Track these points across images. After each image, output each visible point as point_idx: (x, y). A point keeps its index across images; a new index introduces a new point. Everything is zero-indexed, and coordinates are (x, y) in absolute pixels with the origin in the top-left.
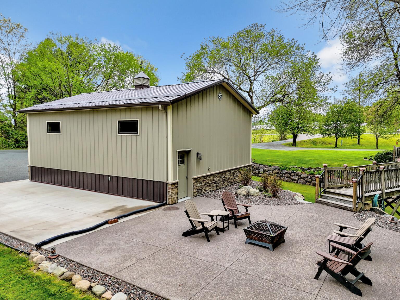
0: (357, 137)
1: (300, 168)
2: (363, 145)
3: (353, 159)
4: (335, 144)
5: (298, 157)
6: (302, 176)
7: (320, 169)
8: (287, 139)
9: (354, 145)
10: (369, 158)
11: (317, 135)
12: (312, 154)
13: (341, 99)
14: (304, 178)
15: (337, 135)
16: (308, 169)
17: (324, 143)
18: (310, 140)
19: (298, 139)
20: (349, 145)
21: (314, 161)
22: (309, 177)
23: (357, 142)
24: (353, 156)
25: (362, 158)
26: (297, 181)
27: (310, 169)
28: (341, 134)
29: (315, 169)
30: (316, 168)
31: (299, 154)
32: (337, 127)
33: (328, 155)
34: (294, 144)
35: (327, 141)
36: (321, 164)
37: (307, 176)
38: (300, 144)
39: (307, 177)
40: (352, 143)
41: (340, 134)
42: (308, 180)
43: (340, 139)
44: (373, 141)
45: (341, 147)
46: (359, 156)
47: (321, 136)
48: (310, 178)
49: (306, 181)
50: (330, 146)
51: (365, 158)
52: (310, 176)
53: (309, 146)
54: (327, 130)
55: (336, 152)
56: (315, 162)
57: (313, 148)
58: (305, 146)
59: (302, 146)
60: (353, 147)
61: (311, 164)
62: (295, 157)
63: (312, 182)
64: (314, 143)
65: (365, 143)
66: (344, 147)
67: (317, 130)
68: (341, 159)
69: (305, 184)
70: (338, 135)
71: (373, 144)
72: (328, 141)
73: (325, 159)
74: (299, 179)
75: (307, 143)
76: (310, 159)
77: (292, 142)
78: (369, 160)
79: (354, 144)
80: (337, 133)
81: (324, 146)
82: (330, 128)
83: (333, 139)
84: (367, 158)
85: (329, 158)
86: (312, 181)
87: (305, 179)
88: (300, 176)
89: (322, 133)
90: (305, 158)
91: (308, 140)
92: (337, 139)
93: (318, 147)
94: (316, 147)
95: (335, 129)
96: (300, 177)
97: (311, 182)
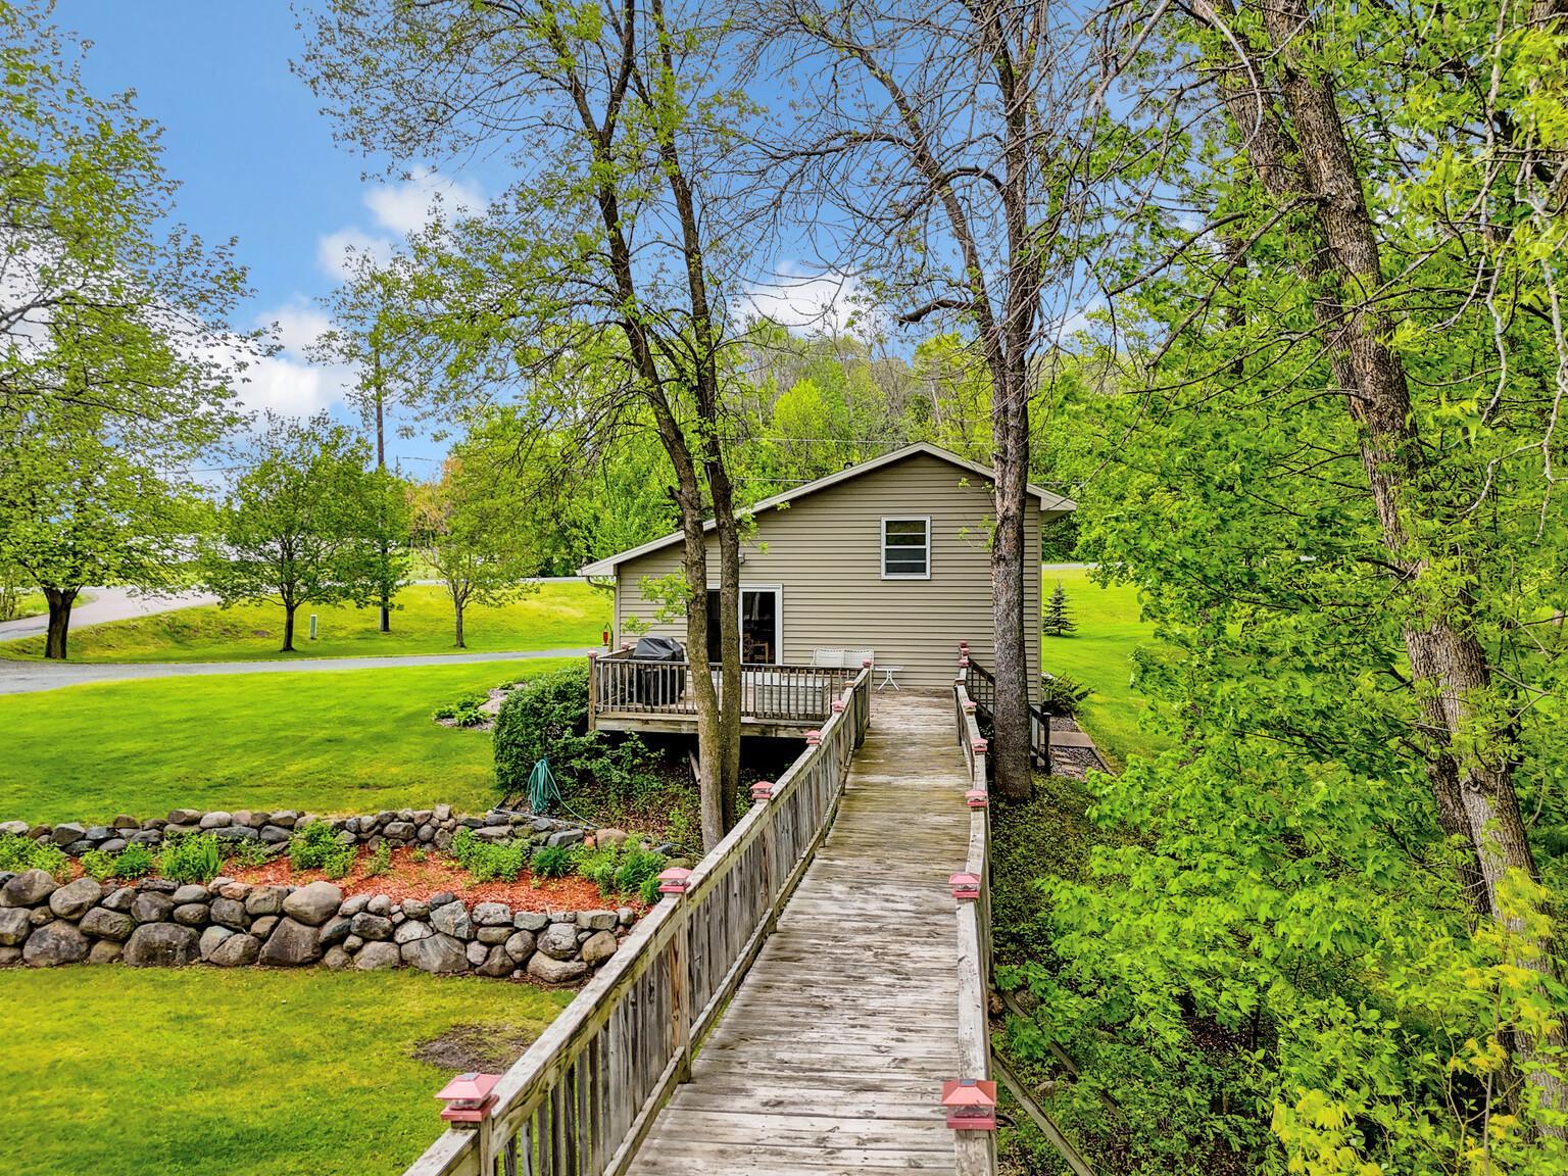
0: (379, 599)
1: (48, 832)
2: (403, 634)
3: (386, 728)
4: (283, 632)
5: (52, 741)
6: (57, 903)
7: (195, 821)
8: (20, 617)
9: (366, 635)
10: (461, 716)
11: (186, 593)
12: (153, 708)
13: (305, 425)
14: (74, 916)
15: (290, 593)
16: (113, 833)
17: (231, 631)
18: (156, 620)
19: (81, 617)
20: (345, 638)
21: (156, 763)
22: (113, 900)
23: (379, 623)
24: (379, 707)
25: (424, 713)
26: (20, 945)
27: (124, 832)
28: (310, 589)
29: (160, 826)
30: (163, 817)
31: (68, 715)
32: (291, 555)
33: (248, 706)
34: (57, 644)
35: (245, 619)
36: (201, 785)
37: (97, 892)
38: (97, 642)
39: (98, 903)
40: (360, 626)
41: (304, 589)
42: (105, 928)
43: (306, 611)
44: (440, 615)
45: (308, 649)
46: (412, 704)
47: (211, 599)
48: (117, 909)
49: (93, 938)
50: (258, 643)
51: (442, 716)
52: (120, 892)
53: (151, 649)
54: (244, 566)
55: (290, 687)
56: (166, 769)
57: (167, 660)
58: (125, 653)
59: (109, 653)
60: (362, 644)
61: (132, 793)
62: (29, 743)
63: (136, 934)
64: (177, 632)
65: (410, 624)
66: (322, 647)
67: (186, 567)
68: (322, 734)
69: (83, 959)
70: (298, 594)
71: (442, 626)
72: (249, 620)
73: (232, 741)
74: (32, 926)
75: (139, 638)
76: (130, 746)
77: (43, 634)
78: (465, 724)
79: (367, 630)
80: (291, 584)
81: (231, 646)
82: (252, 556)
83: (270, 608)
84: (451, 716)
85: (255, 729)
86: (136, 925)
87: (84, 923)
88: (45, 900)
89: (214, 585)
90: (100, 749)
91: (142, 618)
92: (291, 610)
93: (199, 652)
94: (188, 653)
95: (280, 565)
96: (38, 915)
97: (129, 937)
